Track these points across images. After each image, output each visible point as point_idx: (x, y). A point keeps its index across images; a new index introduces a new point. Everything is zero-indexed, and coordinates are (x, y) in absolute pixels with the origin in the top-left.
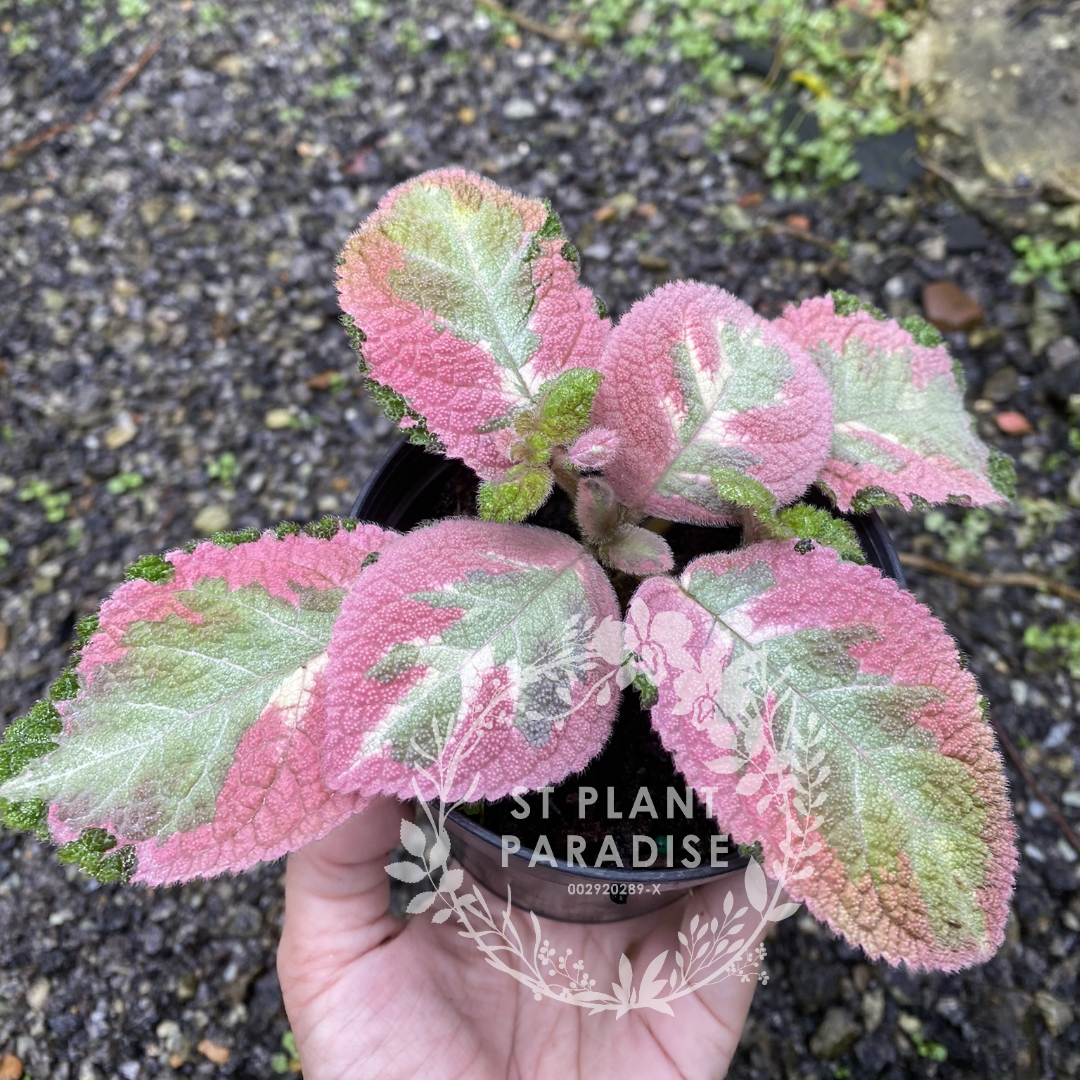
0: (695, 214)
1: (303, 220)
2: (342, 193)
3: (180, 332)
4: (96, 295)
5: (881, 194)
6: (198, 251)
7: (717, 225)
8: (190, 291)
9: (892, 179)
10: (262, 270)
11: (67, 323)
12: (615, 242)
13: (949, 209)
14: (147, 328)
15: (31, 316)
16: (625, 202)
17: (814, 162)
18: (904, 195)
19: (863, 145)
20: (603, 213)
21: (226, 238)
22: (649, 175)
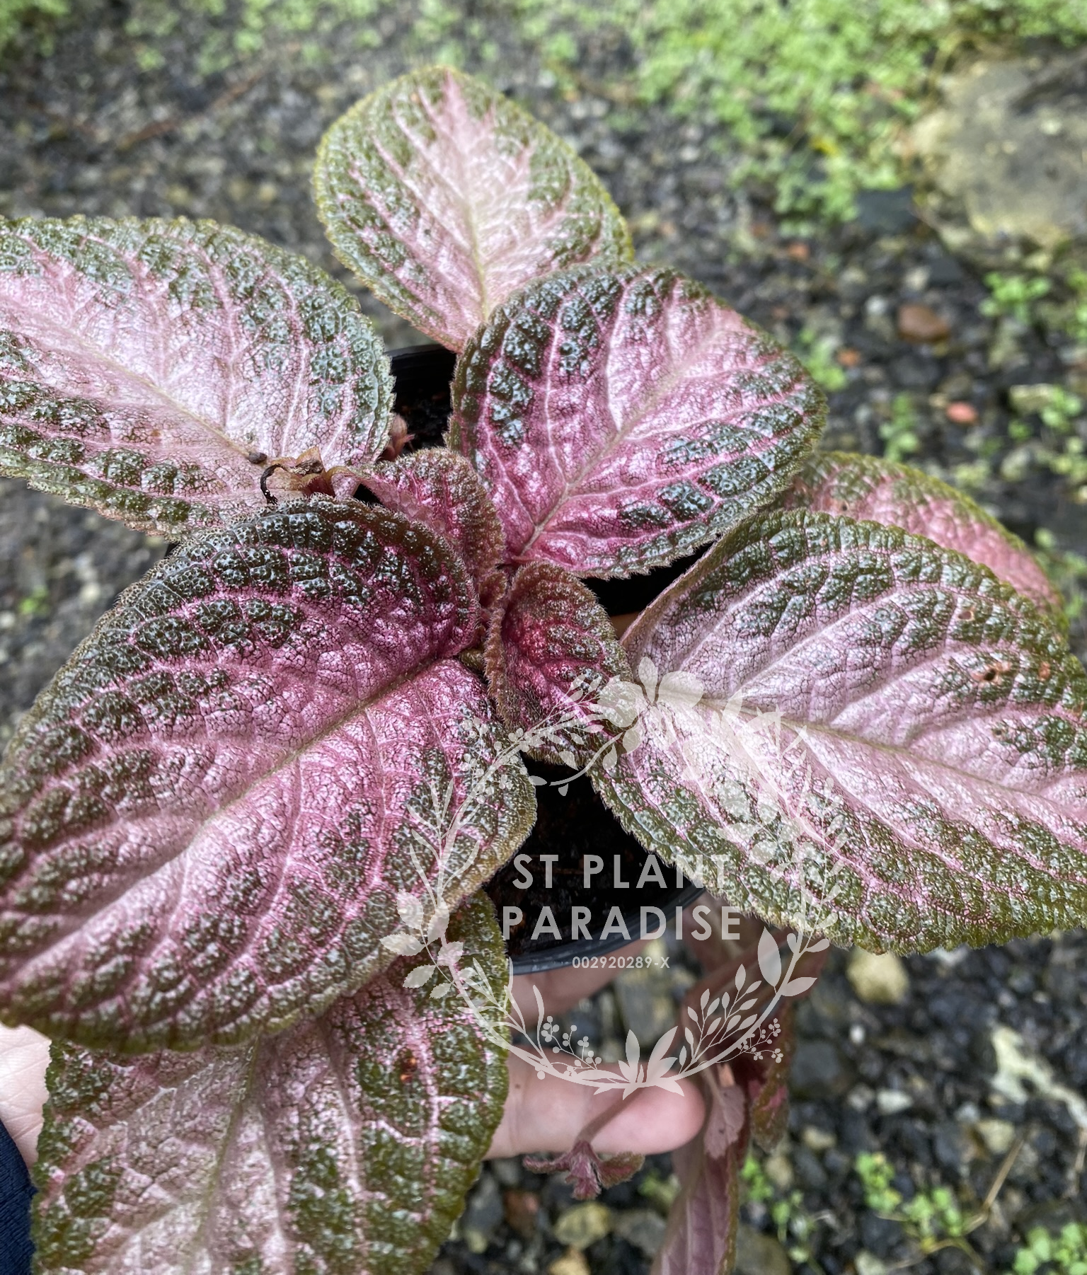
5: (875, 235)
7: (727, 245)
9: (885, 223)
13: (932, 250)
17: (819, 202)
18: (894, 234)
22: (671, 204)
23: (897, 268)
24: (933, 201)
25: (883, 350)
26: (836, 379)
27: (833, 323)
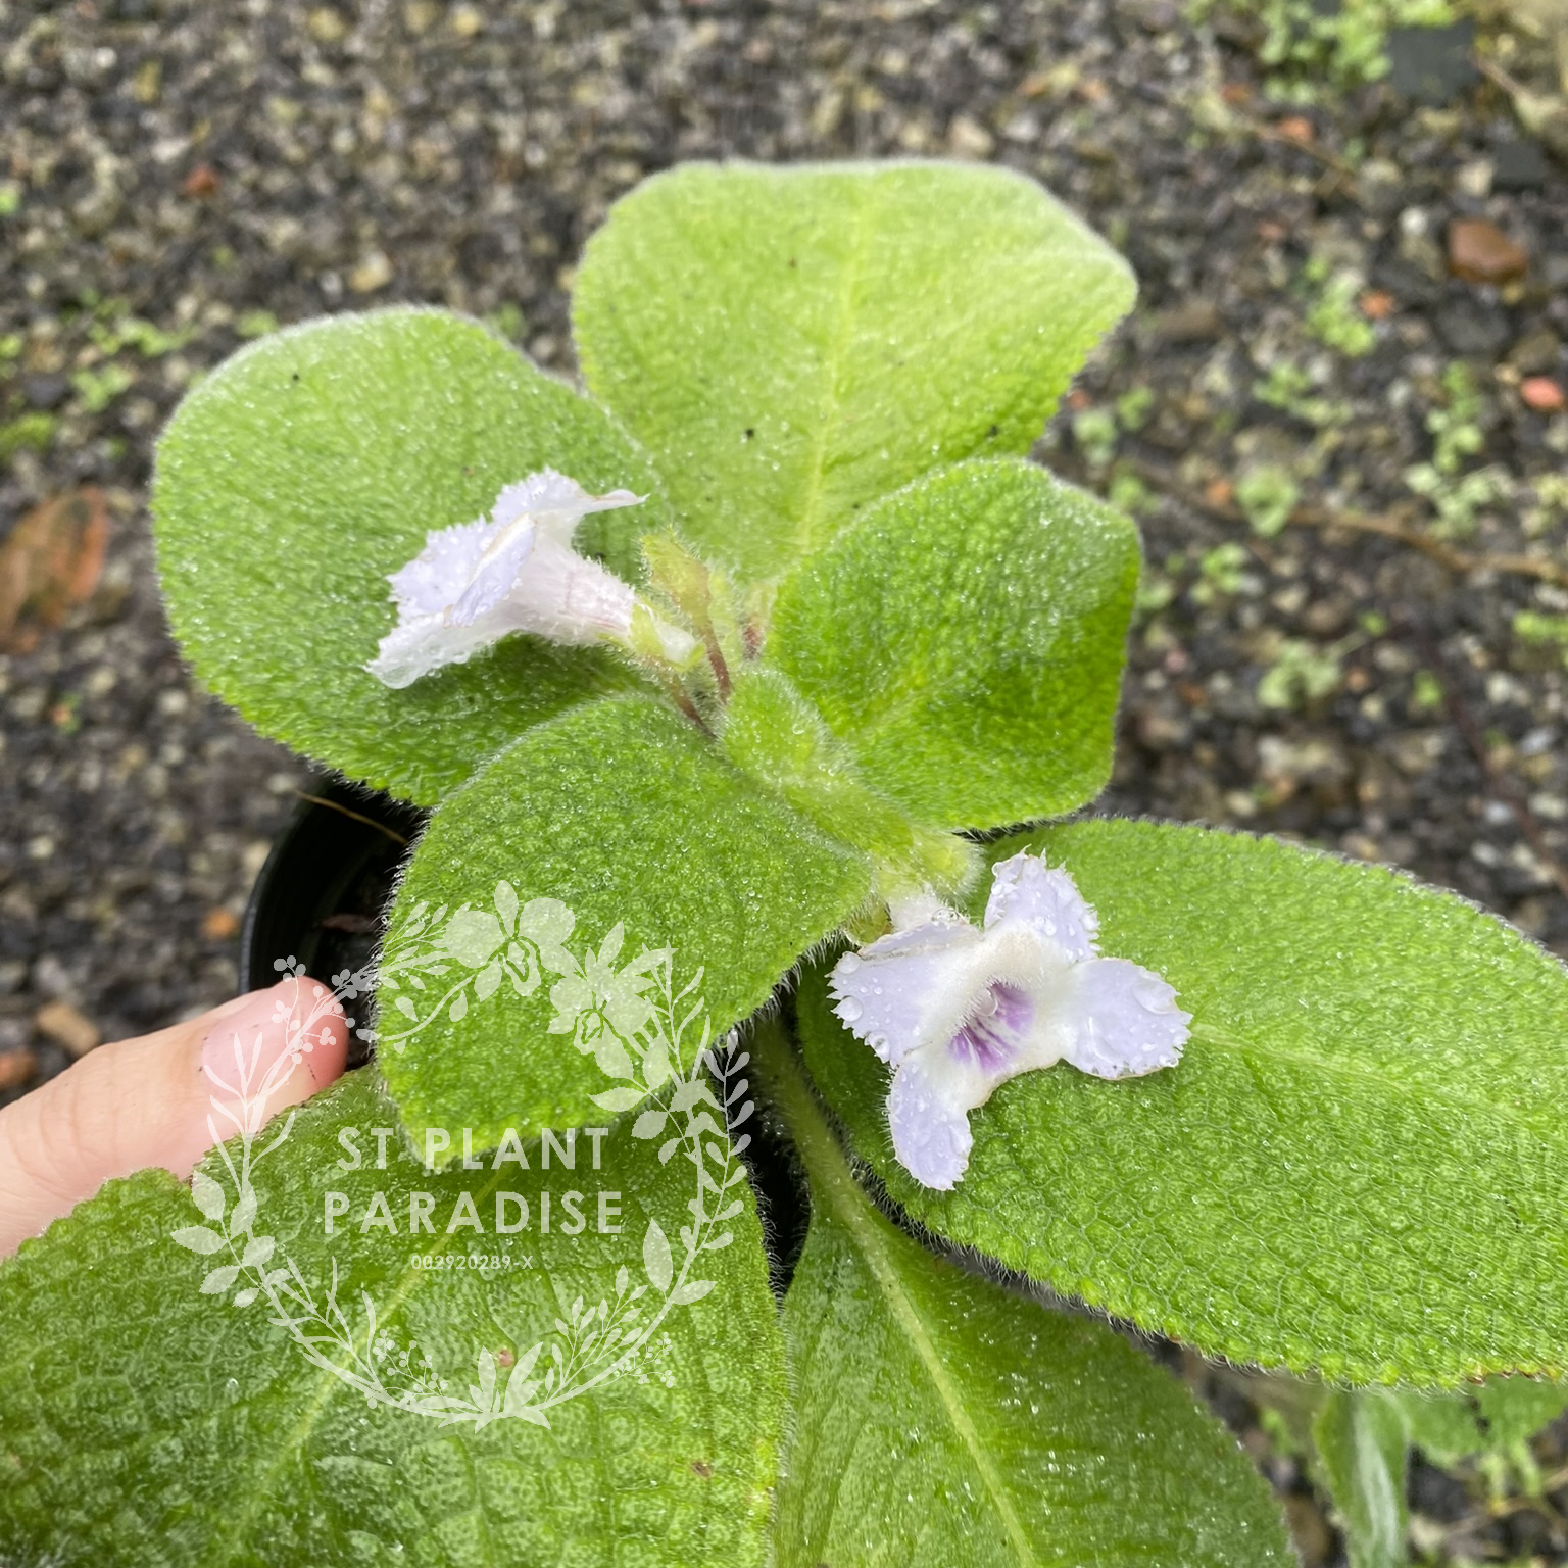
0: (1156, 101)
1: (626, 50)
2: (677, 24)
3: (451, 169)
4: (341, 110)
5: (1414, 103)
6: (478, 75)
7: (1186, 121)
8: (467, 119)
9: (1432, 84)
10: (563, 104)
11: (301, 141)
12: (1047, 121)
13: (1502, 130)
14: (409, 159)
16: (1064, 76)
17: (1331, 46)
18: (1443, 106)
19: (1401, 38)
20: (1034, 83)
22: (1098, 47)
23: (1445, 161)
24: (1506, 45)
25: (1430, 294)
26: (1360, 338)
27: (1353, 250)
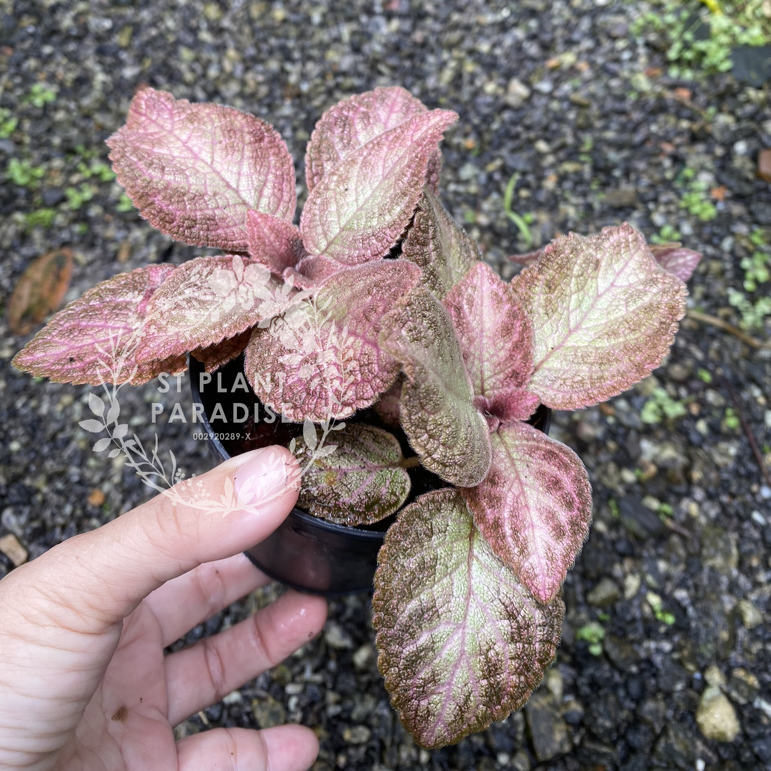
0: (614, 75)
1: (353, 33)
2: (381, 20)
3: (263, 90)
4: (214, 56)
5: (743, 85)
6: (282, 41)
7: (628, 85)
8: (274, 65)
9: (754, 76)
10: (321, 60)
11: (193, 71)
12: (557, 82)
14: (243, 83)
15: (173, 62)
16: (568, 59)
17: (702, 54)
19: (738, 50)
20: (552, 62)
21: (302, 36)
22: (587, 44)
23: (758, 117)
25: (747, 189)
26: (709, 212)
27: (708, 162)
